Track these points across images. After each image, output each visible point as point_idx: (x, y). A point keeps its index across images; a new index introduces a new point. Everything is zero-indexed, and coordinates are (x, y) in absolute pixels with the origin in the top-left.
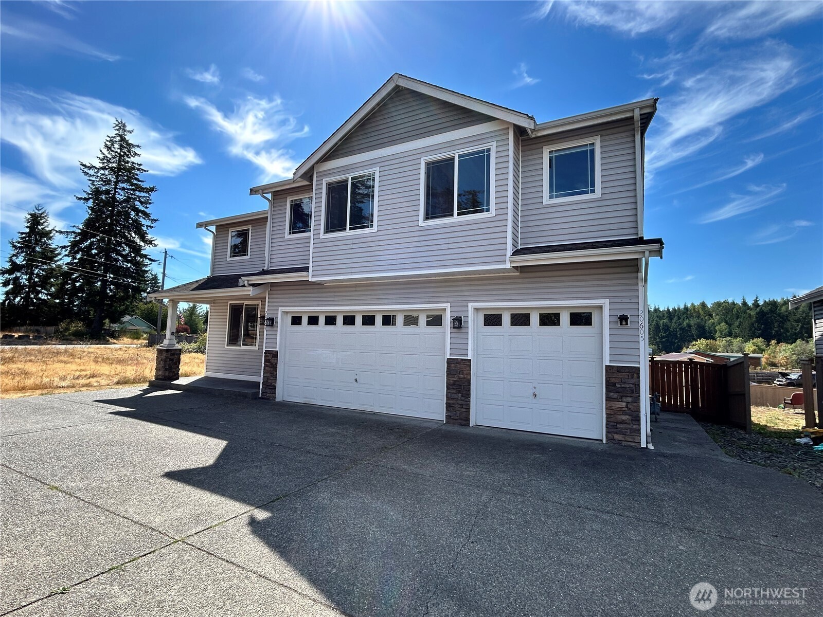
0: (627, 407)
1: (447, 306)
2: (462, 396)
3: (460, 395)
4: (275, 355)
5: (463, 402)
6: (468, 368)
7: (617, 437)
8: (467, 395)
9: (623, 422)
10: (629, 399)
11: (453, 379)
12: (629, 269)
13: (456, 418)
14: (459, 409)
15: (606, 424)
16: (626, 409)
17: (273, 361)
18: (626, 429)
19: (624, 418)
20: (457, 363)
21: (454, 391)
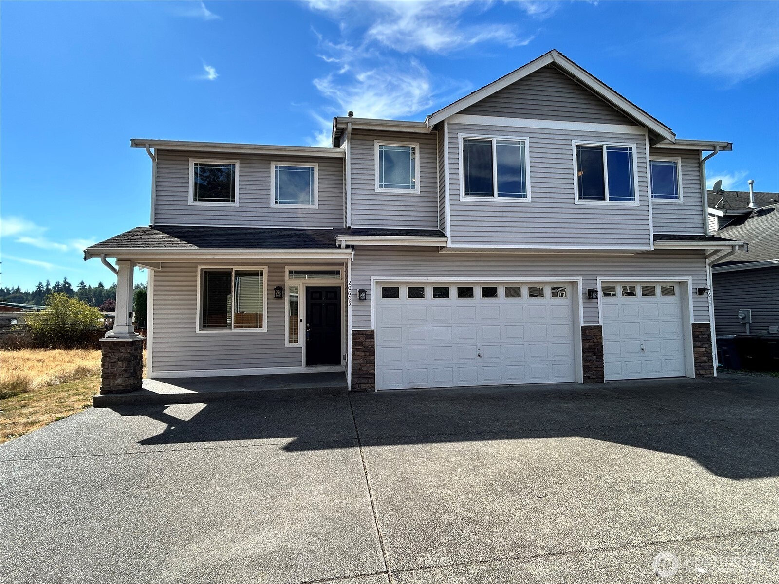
0: (705, 351)
1: (579, 280)
2: (597, 358)
3: (595, 357)
4: (370, 335)
5: (598, 363)
6: (600, 333)
7: (702, 372)
8: (601, 356)
9: (704, 362)
10: (707, 346)
11: (589, 343)
12: (700, 256)
13: (594, 377)
14: (596, 369)
15: (695, 364)
16: (706, 353)
17: (367, 343)
18: (706, 366)
19: (705, 358)
20: (591, 330)
21: (590, 355)
